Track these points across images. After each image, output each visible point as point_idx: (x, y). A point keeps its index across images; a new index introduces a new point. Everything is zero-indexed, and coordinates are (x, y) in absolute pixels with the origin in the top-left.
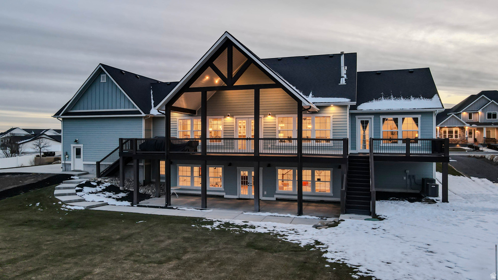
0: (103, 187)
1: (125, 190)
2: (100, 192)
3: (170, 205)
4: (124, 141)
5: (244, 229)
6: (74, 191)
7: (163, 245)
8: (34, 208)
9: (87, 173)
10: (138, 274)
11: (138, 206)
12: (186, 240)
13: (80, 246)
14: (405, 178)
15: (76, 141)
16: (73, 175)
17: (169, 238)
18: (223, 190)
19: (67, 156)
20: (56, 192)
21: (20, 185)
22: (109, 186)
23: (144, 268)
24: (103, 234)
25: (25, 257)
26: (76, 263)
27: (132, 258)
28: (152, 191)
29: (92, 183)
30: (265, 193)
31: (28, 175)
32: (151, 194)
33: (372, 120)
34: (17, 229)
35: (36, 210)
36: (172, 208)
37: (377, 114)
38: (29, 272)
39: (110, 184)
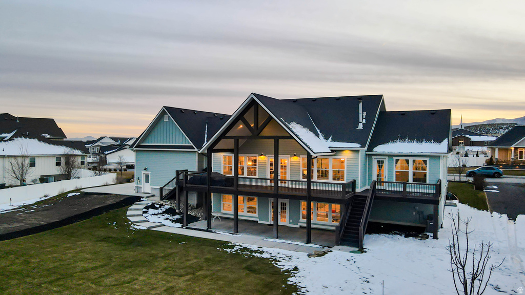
0: (163, 209)
1: (180, 212)
2: (161, 214)
3: (211, 228)
4: (180, 173)
5: (254, 254)
6: (140, 212)
7: (188, 263)
8: (112, 226)
9: (154, 196)
10: (164, 282)
11: (187, 228)
12: (207, 260)
13: (136, 261)
14: (414, 213)
15: (145, 169)
16: (143, 198)
17: (196, 258)
18: (258, 216)
19: (138, 181)
20: (129, 213)
21: (104, 205)
22: (169, 209)
23: (169, 279)
24: (153, 252)
25: (102, 266)
26: (130, 272)
27: (165, 272)
28: (201, 214)
29: (156, 205)
30: (291, 221)
31: (109, 196)
32: (200, 216)
33: (386, 160)
34: (99, 244)
35: (113, 228)
36: (211, 232)
37: (391, 156)
38: (103, 276)
39: (169, 207)
